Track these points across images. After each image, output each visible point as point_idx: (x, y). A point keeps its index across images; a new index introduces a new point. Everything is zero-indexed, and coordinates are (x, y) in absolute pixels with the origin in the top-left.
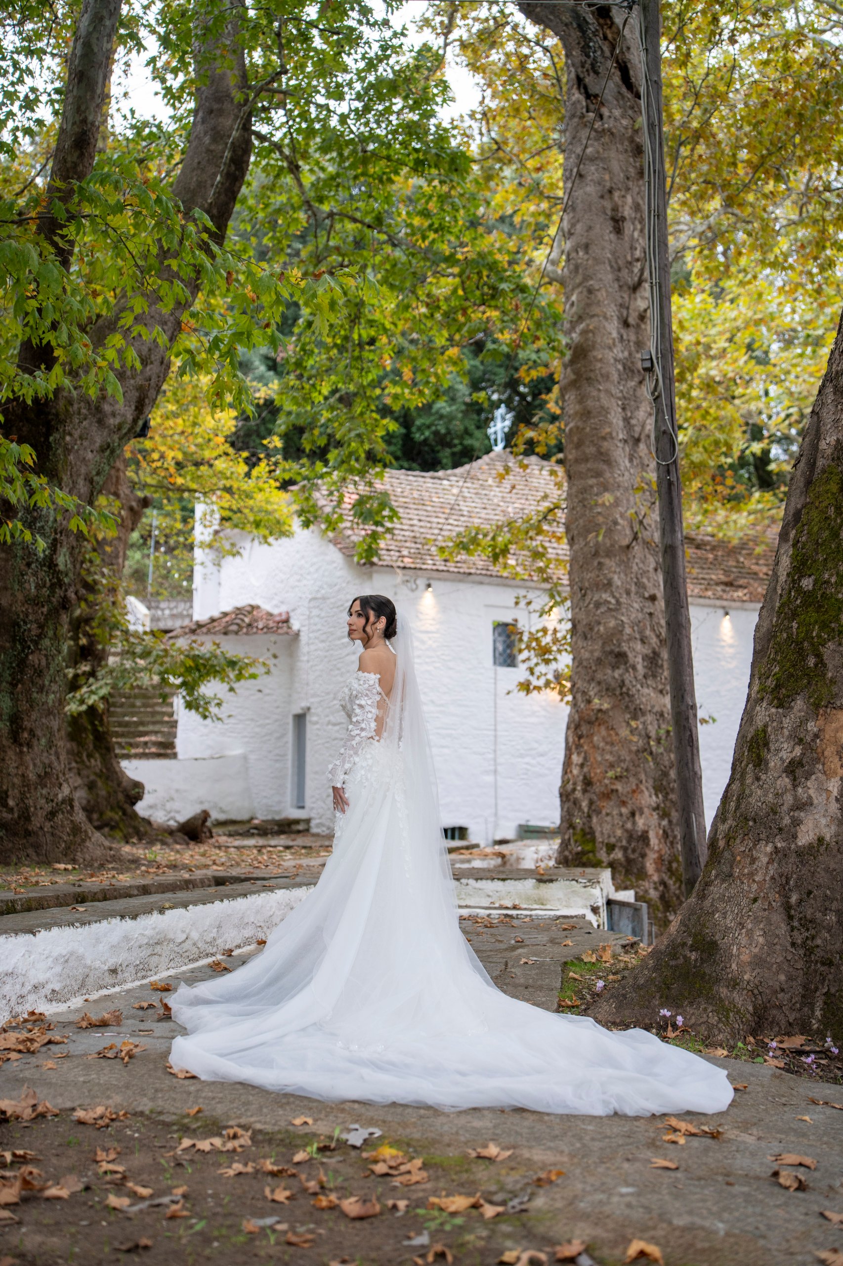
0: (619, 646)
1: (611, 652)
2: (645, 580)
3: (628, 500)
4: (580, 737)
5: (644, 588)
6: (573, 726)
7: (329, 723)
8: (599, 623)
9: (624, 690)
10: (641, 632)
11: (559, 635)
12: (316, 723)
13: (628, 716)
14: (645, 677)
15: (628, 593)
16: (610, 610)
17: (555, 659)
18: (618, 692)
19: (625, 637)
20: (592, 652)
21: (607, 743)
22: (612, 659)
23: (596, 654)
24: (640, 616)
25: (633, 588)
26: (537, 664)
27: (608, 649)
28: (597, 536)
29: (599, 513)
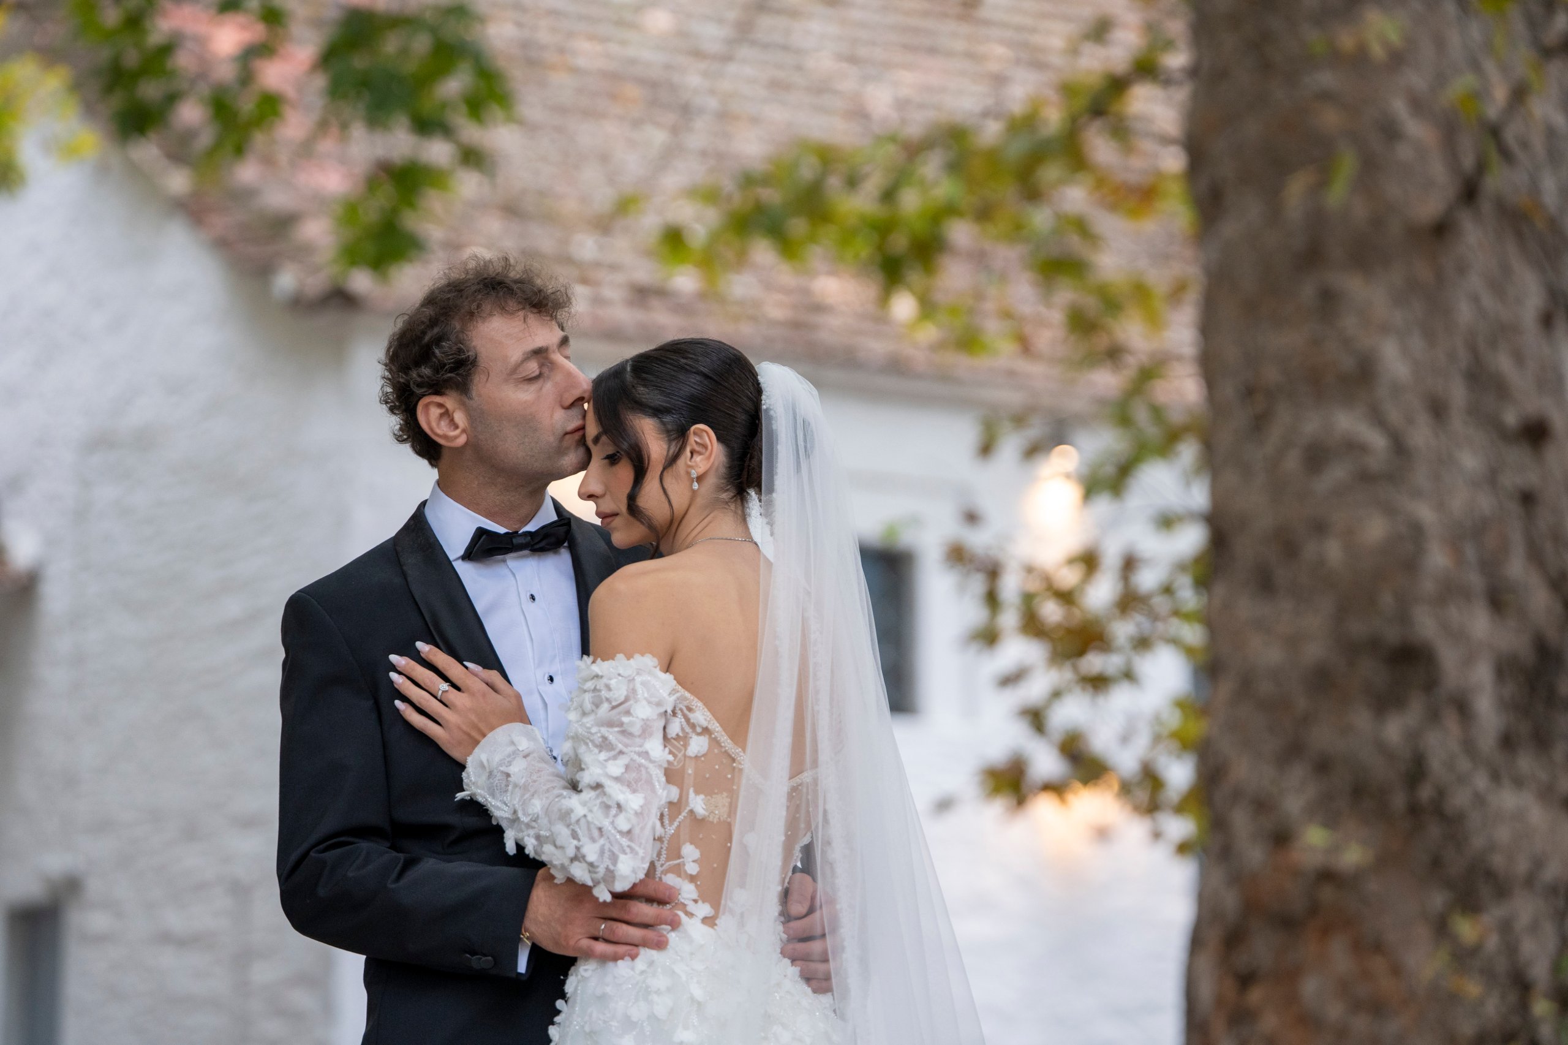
0: (1403, 617)
1: (1374, 644)
2: (1503, 363)
3: (1440, 44)
4: (1246, 980)
5: (1500, 388)
6: (1214, 936)
7: (166, 938)
8: (1320, 528)
9: (1425, 793)
10: (1491, 566)
11: (1147, 580)
12: (101, 939)
13: (1438, 899)
14: (1508, 742)
15: (1438, 410)
16: (1366, 478)
17: (1129, 675)
18: (1399, 801)
19: (1428, 586)
20: (1293, 642)
21: (1356, 1006)
22: (1370, 670)
23: (1315, 651)
24: (1486, 503)
25: (1458, 394)
26: (1057, 694)
27: (1358, 628)
28: (1323, 183)
29: (1326, 96)
